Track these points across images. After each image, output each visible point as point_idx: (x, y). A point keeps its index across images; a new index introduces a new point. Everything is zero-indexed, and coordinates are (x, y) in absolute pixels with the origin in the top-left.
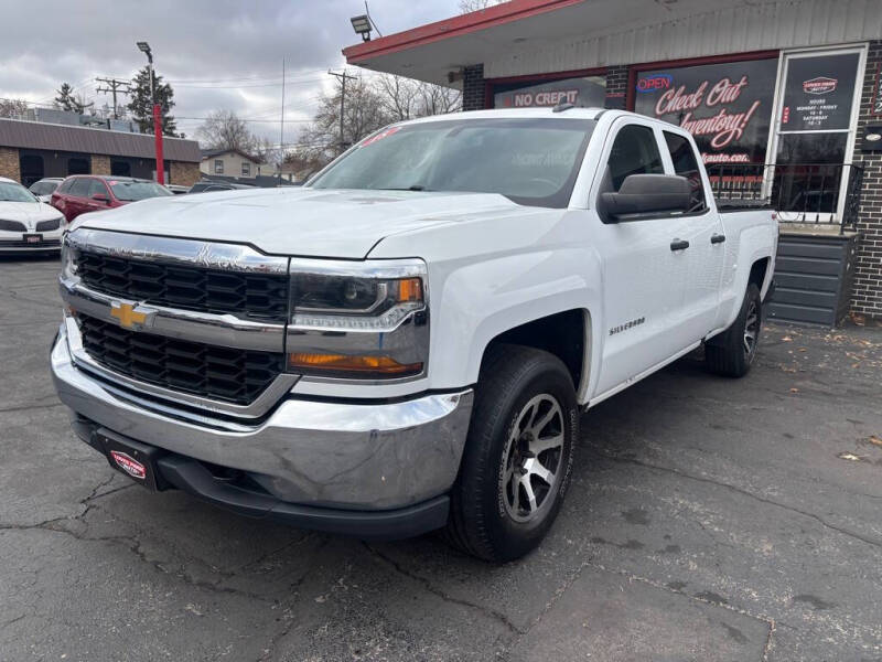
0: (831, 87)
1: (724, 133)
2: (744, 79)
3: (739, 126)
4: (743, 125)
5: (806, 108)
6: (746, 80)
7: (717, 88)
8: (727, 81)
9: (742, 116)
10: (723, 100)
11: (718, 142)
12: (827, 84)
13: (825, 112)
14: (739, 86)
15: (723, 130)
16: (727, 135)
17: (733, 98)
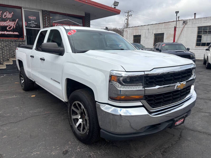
0: (35, 19)
1: (10, 26)
2: (13, 12)
3: (14, 25)
4: (15, 25)
5: (30, 23)
6: (13, 13)
7: (5, 13)
8: (8, 12)
9: (14, 22)
10: (8, 17)
11: (9, 28)
12: (34, 18)
13: (35, 24)
14: (12, 14)
15: (10, 25)
16: (11, 27)
17: (11, 17)
